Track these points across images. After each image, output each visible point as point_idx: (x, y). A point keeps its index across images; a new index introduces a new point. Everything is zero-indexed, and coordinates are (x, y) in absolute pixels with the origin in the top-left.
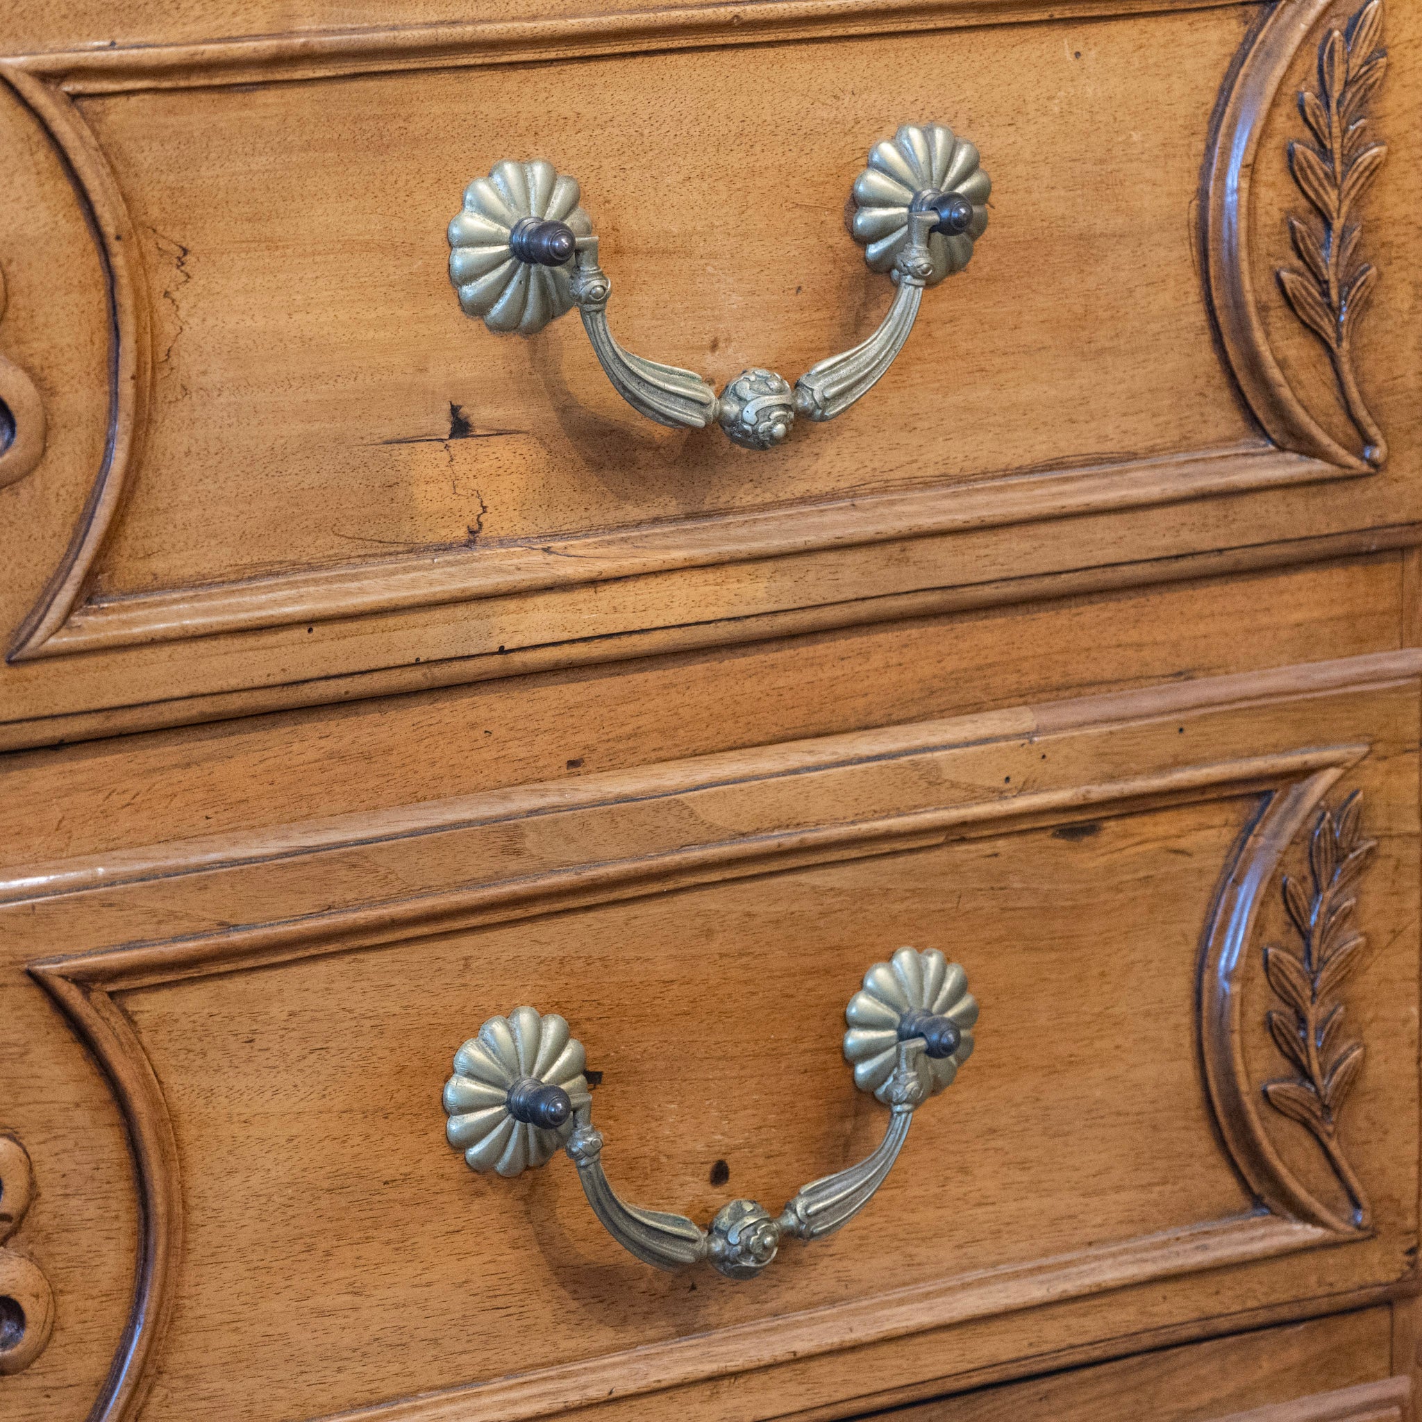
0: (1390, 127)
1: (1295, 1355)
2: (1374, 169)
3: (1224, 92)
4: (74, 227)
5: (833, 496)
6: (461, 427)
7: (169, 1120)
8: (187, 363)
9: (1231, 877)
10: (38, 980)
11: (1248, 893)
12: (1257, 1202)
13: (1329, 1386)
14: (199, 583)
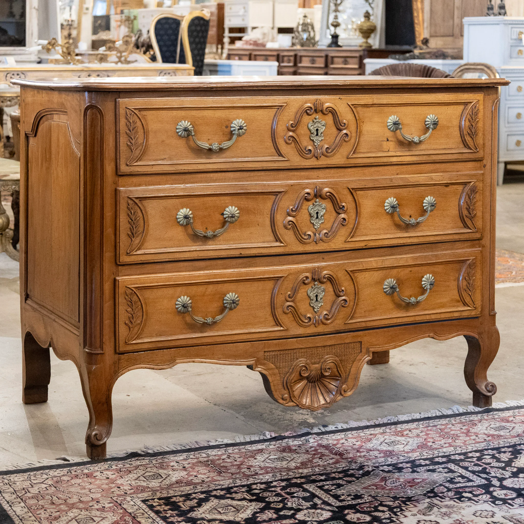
0: (479, 117)
1: (469, 244)
2: (478, 121)
3: (462, 113)
4: (354, 118)
5: (423, 150)
6: (388, 140)
7: (359, 204)
8: (363, 132)
9: (463, 192)
10: (348, 188)
11: (465, 194)
12: (465, 227)
13: (472, 248)
14: (364, 153)
